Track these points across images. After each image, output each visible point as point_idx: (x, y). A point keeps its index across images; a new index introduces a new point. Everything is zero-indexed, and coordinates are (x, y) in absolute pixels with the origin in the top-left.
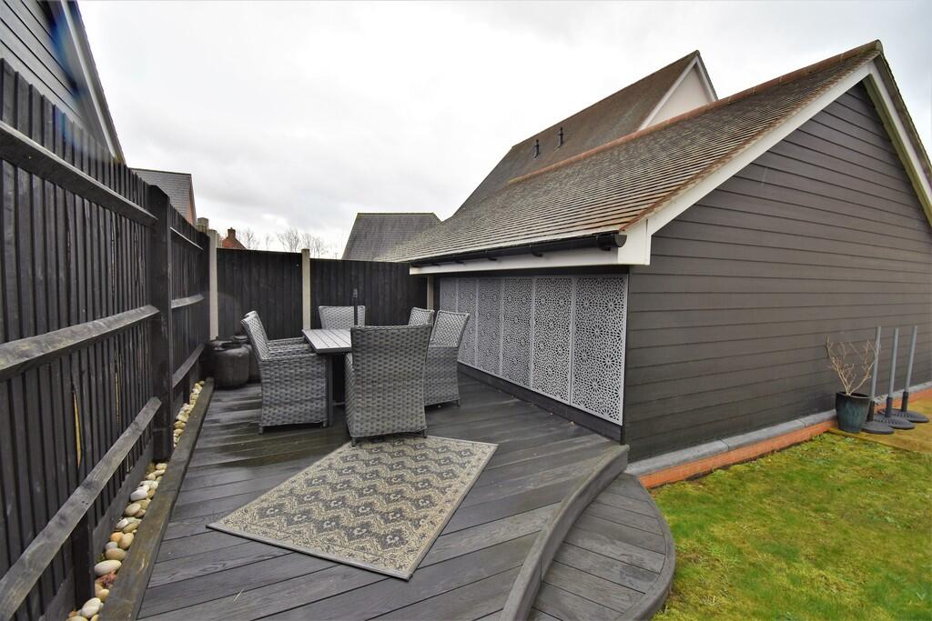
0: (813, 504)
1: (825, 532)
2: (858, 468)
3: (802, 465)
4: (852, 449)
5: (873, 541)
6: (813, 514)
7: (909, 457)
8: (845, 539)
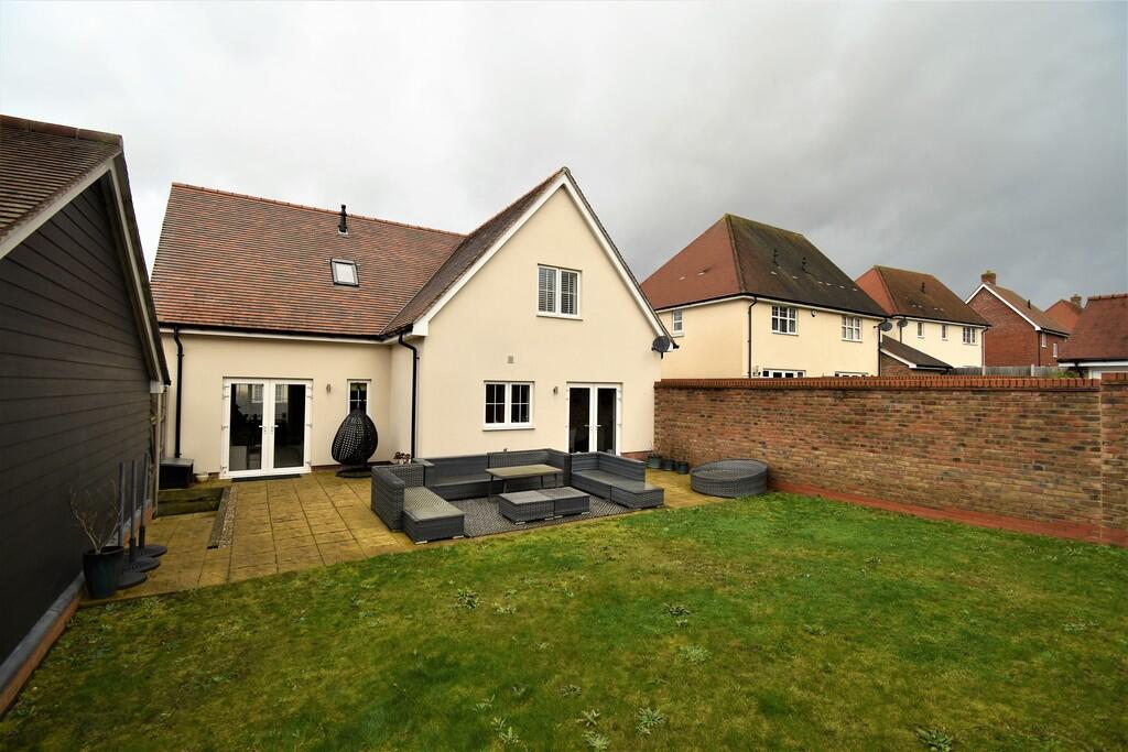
0: (137, 714)
1: (179, 738)
2: (142, 638)
3: (81, 670)
4: (119, 619)
5: (223, 712)
6: (149, 727)
7: (178, 600)
8: (202, 731)
